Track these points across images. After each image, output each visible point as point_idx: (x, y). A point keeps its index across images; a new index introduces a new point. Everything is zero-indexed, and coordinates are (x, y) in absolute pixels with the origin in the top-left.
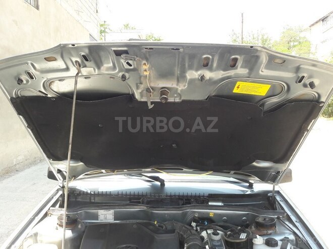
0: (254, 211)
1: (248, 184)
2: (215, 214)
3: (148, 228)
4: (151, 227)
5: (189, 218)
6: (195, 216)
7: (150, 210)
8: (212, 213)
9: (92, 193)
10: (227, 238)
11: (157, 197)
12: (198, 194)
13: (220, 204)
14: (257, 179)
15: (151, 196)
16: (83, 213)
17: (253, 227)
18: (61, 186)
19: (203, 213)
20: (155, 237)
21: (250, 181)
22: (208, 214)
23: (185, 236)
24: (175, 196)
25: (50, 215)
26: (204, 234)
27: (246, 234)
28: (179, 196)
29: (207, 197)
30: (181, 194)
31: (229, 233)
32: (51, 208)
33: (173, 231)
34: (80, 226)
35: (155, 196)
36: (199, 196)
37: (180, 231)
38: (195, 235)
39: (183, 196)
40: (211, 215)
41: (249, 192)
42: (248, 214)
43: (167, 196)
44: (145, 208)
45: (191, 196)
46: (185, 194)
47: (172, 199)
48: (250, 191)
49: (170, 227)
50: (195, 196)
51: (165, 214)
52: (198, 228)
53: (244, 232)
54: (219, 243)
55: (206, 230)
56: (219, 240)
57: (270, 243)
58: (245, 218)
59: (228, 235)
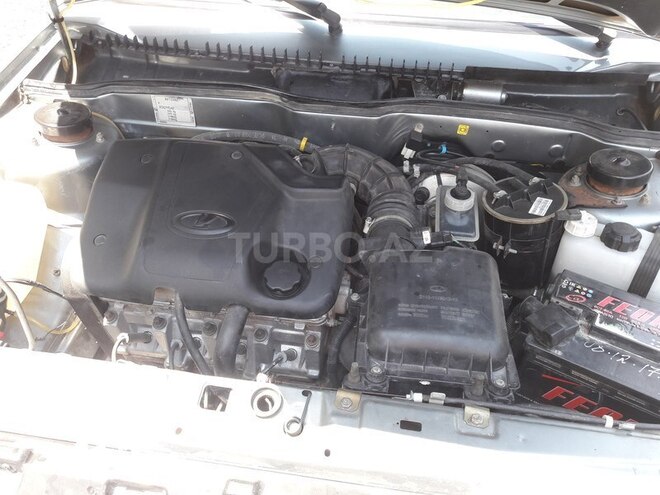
0: (592, 127)
1: (594, 40)
2: (473, 129)
3: (268, 166)
4: (279, 164)
5: (397, 134)
6: (413, 131)
7: (290, 107)
8: (464, 125)
9: (140, 41)
10: (493, 207)
11: (315, 68)
12: (434, 66)
13: (496, 95)
14: (630, 23)
15: (298, 61)
16: (113, 101)
17: (576, 179)
18: (53, 17)
19: (441, 125)
20: (287, 195)
21: (606, 31)
22: (455, 126)
23: (374, 192)
24: (367, 66)
25: (26, 100)
26: (430, 183)
27: (550, 201)
28: (379, 68)
29: (462, 74)
30: (385, 63)
31: (502, 193)
32: (27, 81)
33: (337, 181)
34: (99, 139)
35: (309, 63)
36: (439, 73)
37: (362, 177)
38: (400, 191)
39: (391, 69)
40: (462, 131)
41: (590, 64)
42: (571, 135)
43: (343, 66)
44: (276, 99)
45: (415, 71)
46: (398, 64)
47: (355, 74)
48: (596, 62)
49: (336, 162)
50: (426, 72)
51: (330, 120)
52: (417, 169)
53: (545, 195)
54: (465, 222)
55: (438, 174)
56: (467, 212)
57: (616, 239)
58: (558, 146)
59: (497, 199)
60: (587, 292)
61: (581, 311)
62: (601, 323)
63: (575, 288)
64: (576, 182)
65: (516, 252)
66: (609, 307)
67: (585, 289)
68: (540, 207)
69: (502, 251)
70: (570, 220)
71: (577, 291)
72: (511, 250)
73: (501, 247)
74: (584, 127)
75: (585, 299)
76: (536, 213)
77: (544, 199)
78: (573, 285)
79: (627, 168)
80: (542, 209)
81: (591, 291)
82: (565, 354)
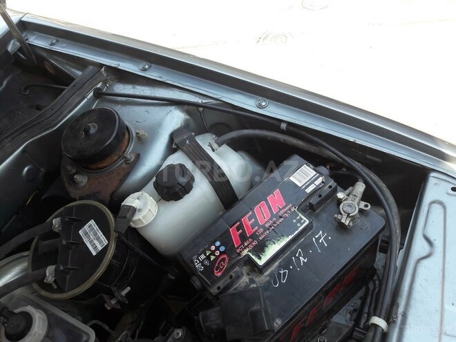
17: (79, 178)
27: (92, 222)
56: (50, 327)
57: (177, 190)
58: (26, 169)
59: (55, 281)
60: (217, 248)
61: (237, 269)
62: (260, 258)
63: (208, 258)
64: (82, 179)
65: (129, 288)
66: (243, 237)
67: (213, 248)
68: (94, 238)
69: (119, 302)
70: (130, 220)
71: (212, 258)
72: (124, 293)
73: (113, 302)
74: (24, 135)
75: (225, 256)
76: (100, 248)
77: (86, 227)
78: (203, 257)
79: (100, 131)
80: (98, 239)
81: (218, 244)
82: (280, 316)
